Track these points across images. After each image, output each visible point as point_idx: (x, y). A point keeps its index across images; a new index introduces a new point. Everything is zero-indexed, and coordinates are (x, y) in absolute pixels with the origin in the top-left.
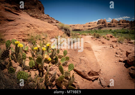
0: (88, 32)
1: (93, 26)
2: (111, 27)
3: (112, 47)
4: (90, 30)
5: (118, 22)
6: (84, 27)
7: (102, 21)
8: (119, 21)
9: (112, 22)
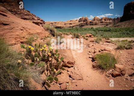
0: (69, 29)
1: (74, 23)
2: (92, 25)
3: (88, 47)
4: (71, 28)
5: (100, 20)
6: (65, 24)
7: (84, 19)
8: (101, 18)
9: (94, 20)
